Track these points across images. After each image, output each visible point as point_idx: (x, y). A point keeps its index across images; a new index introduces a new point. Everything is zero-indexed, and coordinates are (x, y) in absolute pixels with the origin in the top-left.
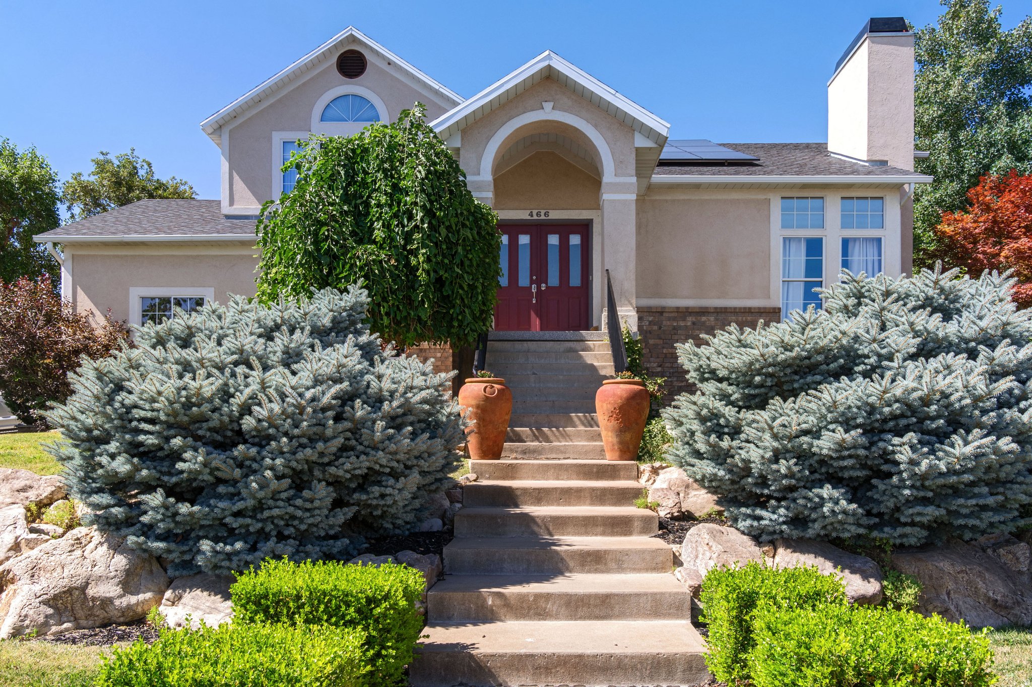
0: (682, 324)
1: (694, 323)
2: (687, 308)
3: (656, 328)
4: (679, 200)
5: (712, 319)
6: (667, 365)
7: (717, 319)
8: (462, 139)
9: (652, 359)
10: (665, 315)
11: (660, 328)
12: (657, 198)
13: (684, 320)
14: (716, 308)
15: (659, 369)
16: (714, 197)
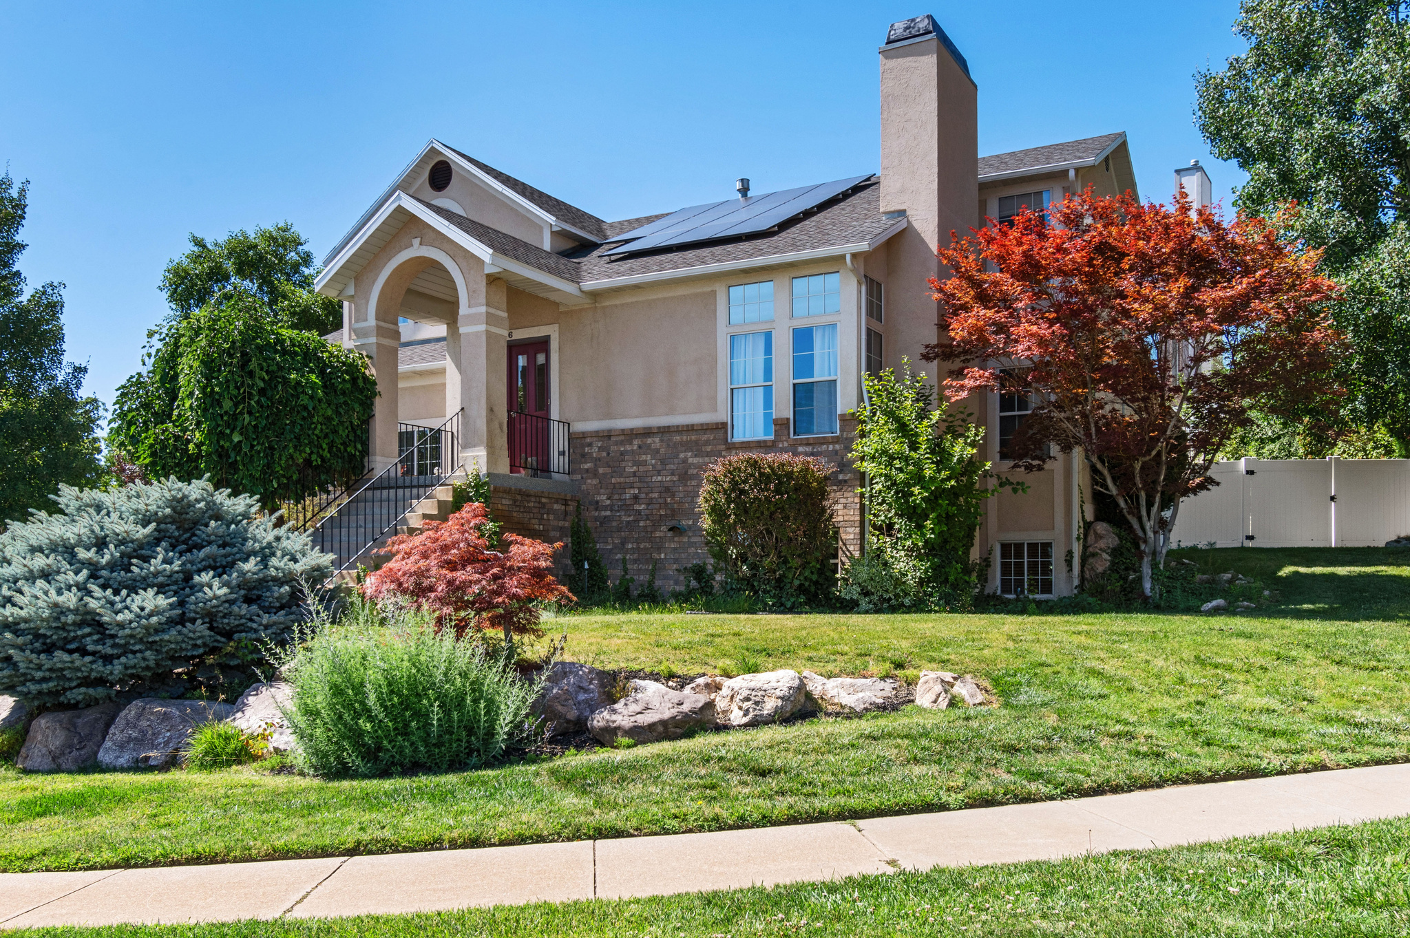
0: (629, 448)
1: (640, 447)
2: (632, 430)
3: (604, 454)
4: (628, 304)
5: (657, 440)
6: (616, 497)
7: (661, 441)
8: (355, 286)
9: (602, 491)
10: (613, 439)
11: (608, 454)
12: (607, 303)
13: (631, 444)
14: (659, 428)
15: (608, 502)
16: (660, 296)
